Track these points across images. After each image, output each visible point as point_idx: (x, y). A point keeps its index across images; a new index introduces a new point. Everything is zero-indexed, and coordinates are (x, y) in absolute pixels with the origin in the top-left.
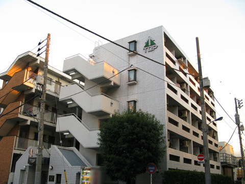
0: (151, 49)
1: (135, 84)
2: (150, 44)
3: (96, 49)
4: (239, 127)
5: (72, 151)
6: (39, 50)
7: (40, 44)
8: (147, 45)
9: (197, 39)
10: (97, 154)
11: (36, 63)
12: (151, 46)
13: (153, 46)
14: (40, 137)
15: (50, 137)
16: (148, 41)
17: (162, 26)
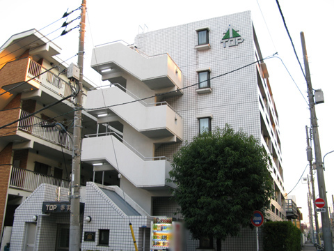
0: (233, 43)
1: (209, 92)
2: (231, 35)
3: (139, 37)
4: (311, 164)
5: (114, 192)
6: (65, 24)
7: (66, 15)
8: (226, 37)
9: (302, 34)
10: (152, 197)
11: (43, 49)
12: (234, 39)
13: (237, 38)
14: (76, 168)
15: (56, 169)
16: (228, 31)
17: (249, 12)
